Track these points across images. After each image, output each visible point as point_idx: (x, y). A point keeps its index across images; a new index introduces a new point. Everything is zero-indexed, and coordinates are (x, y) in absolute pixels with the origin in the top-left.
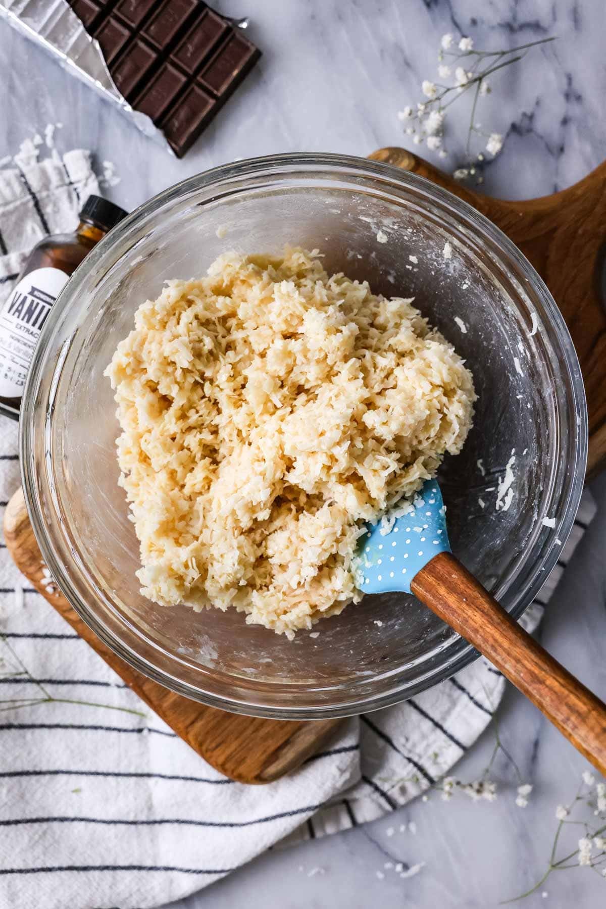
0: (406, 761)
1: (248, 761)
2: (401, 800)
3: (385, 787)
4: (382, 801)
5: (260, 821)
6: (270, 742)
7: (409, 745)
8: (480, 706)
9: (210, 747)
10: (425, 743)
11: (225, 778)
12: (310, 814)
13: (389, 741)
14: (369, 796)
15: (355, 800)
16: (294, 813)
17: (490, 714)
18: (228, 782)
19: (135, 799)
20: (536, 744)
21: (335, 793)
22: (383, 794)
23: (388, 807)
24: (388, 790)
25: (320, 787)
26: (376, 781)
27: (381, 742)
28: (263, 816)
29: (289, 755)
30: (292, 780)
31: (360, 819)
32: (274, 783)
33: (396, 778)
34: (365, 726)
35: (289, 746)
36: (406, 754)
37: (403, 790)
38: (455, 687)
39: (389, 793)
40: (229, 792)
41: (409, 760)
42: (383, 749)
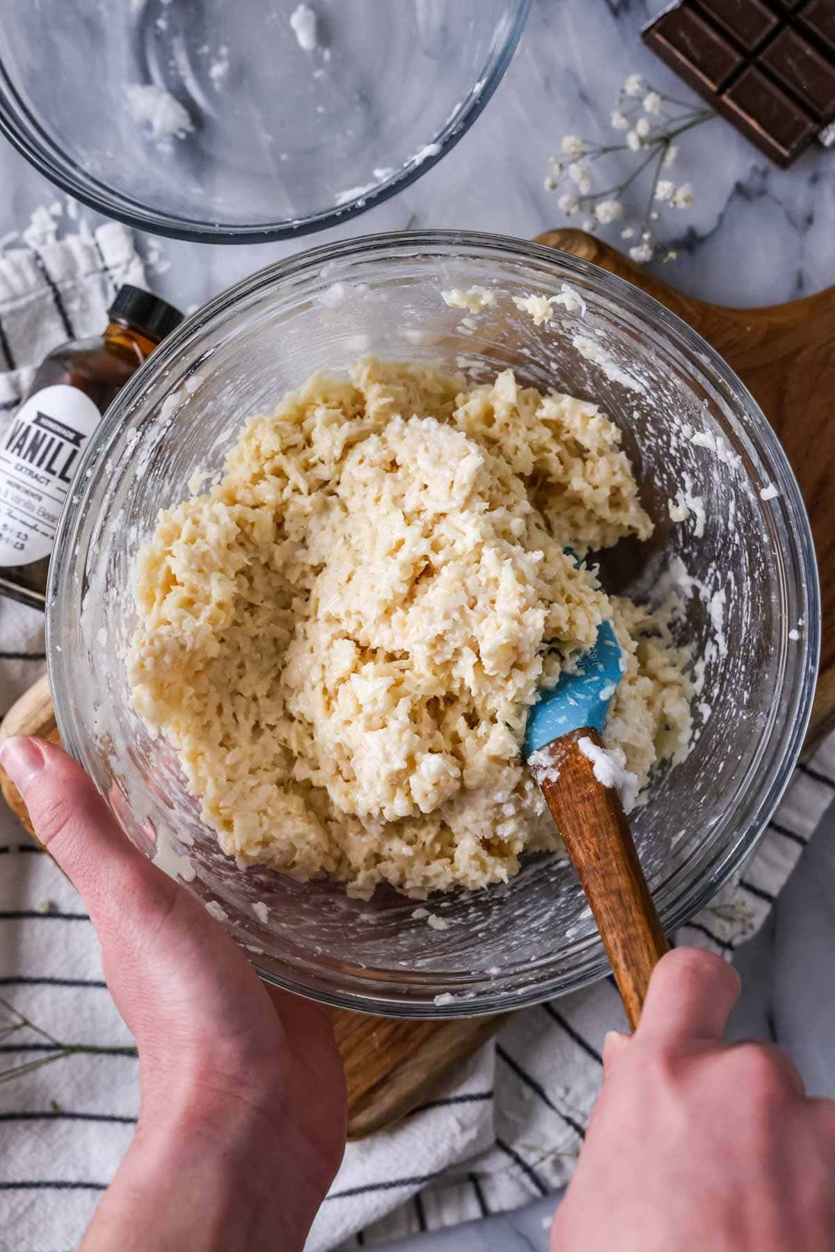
0: (563, 1123)
2: (554, 1181)
3: (531, 1159)
4: (526, 1179)
6: (361, 1078)
7: (569, 1099)
10: (592, 1098)
12: (415, 1188)
13: (540, 1091)
14: (506, 1170)
15: (486, 1176)
16: (391, 1185)
21: (454, 1160)
22: (528, 1170)
23: (534, 1190)
24: (536, 1164)
25: (430, 1150)
26: (518, 1148)
27: (528, 1092)
29: (387, 1100)
30: (392, 1140)
31: (494, 1204)
32: (367, 1141)
33: (547, 1148)
34: (504, 1065)
35: (386, 1087)
36: (564, 1112)
37: (557, 1166)
39: (537, 1169)
41: (569, 1121)
42: (531, 1103)
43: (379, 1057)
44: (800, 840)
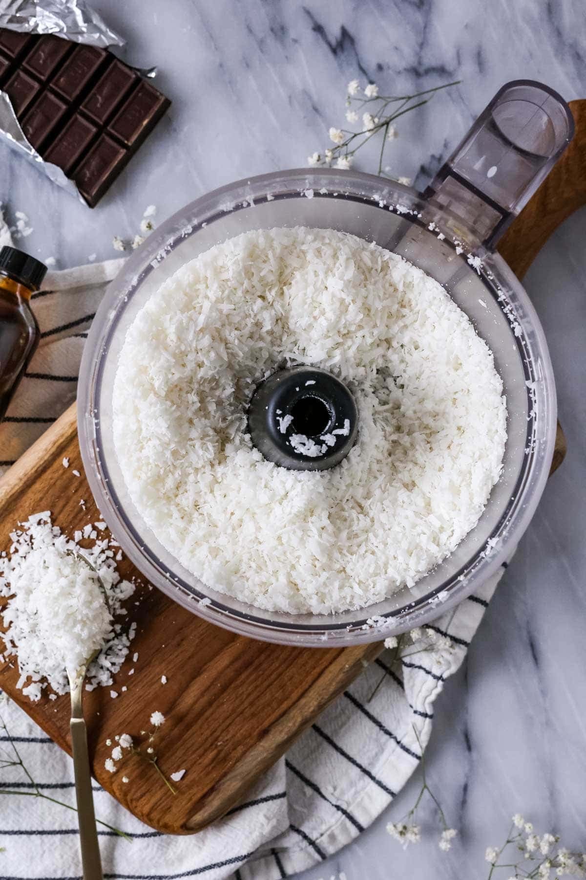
0: (335, 809)
1: (174, 810)
2: (331, 850)
3: (314, 836)
4: (311, 849)
5: (189, 874)
6: (195, 790)
7: (337, 793)
8: (407, 750)
9: (135, 797)
10: (353, 790)
11: (152, 830)
12: (240, 864)
13: (317, 789)
14: (298, 845)
15: (285, 850)
16: (223, 864)
17: (418, 758)
18: (154, 835)
19: (62, 857)
20: (465, 788)
21: (264, 842)
22: (312, 843)
23: (317, 857)
24: (317, 839)
25: (247, 837)
26: (305, 829)
27: (309, 791)
28: (191, 869)
29: (215, 803)
30: (220, 831)
31: (290, 870)
32: (201, 833)
33: (325, 826)
34: (292, 774)
35: (214, 793)
36: (334, 803)
37: (332, 838)
38: (382, 732)
39: (318, 841)
40: (156, 845)
41: (338, 808)
42: (312, 798)
43: (208, 774)
44: (483, 603)
